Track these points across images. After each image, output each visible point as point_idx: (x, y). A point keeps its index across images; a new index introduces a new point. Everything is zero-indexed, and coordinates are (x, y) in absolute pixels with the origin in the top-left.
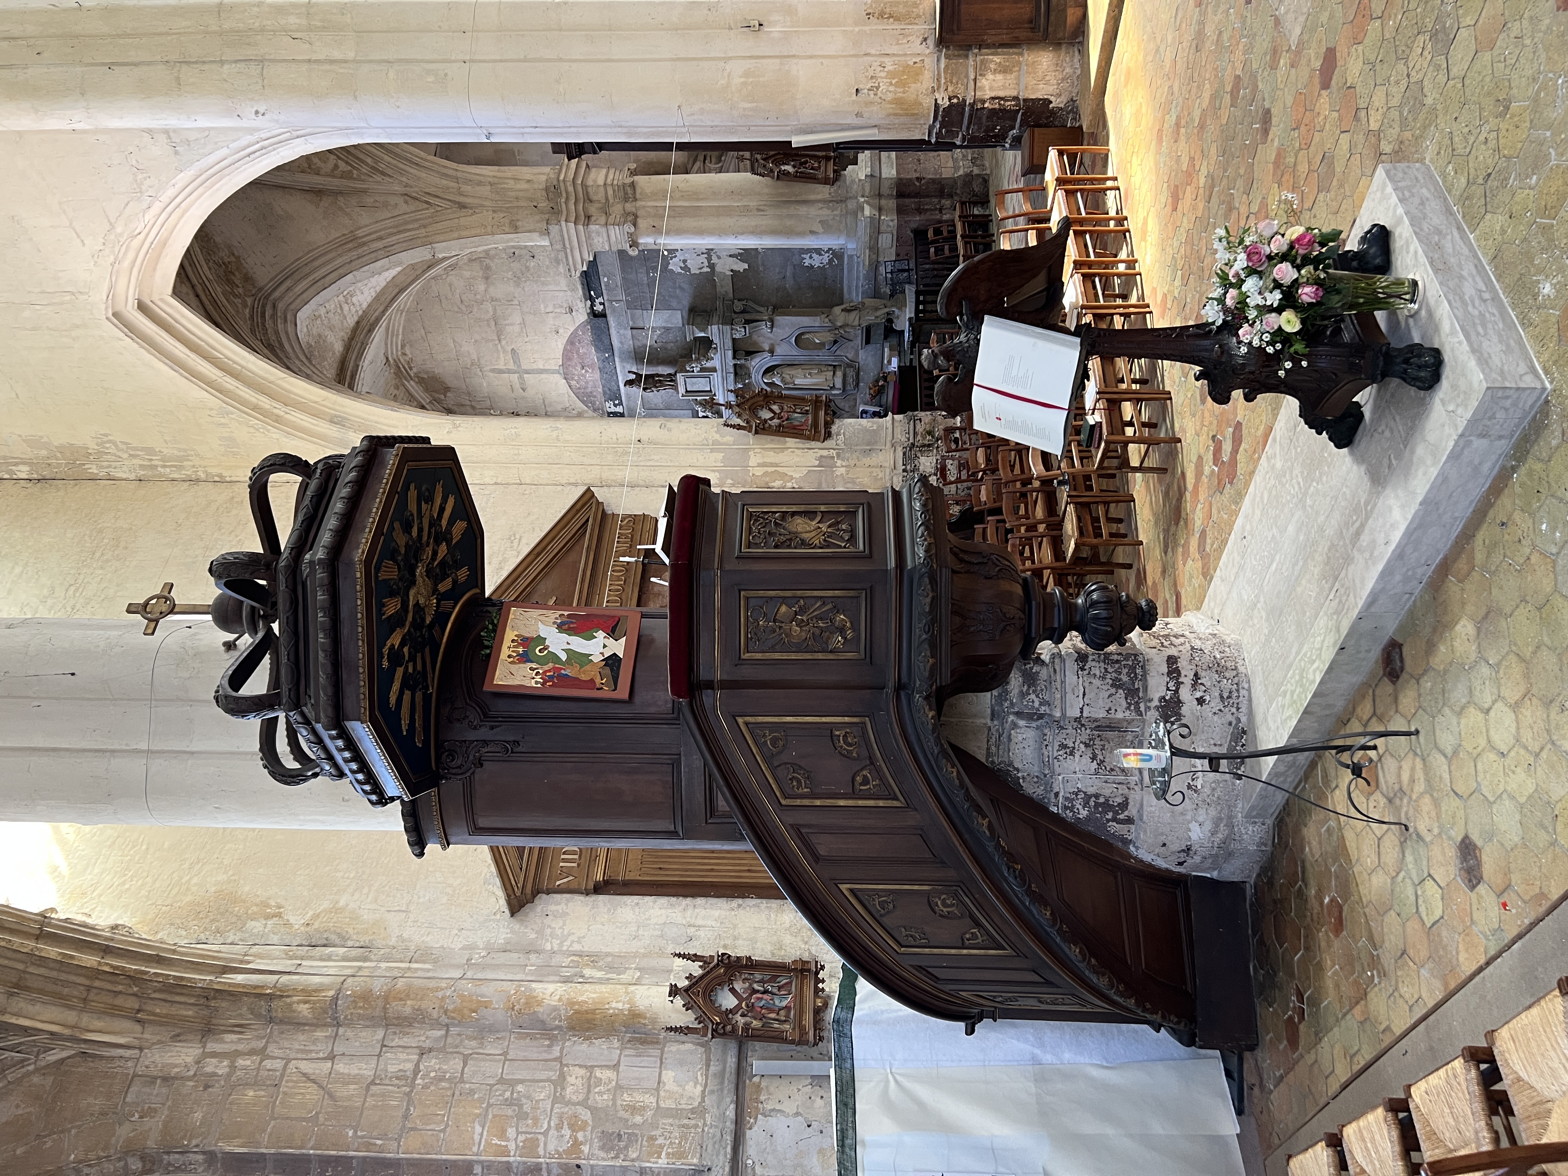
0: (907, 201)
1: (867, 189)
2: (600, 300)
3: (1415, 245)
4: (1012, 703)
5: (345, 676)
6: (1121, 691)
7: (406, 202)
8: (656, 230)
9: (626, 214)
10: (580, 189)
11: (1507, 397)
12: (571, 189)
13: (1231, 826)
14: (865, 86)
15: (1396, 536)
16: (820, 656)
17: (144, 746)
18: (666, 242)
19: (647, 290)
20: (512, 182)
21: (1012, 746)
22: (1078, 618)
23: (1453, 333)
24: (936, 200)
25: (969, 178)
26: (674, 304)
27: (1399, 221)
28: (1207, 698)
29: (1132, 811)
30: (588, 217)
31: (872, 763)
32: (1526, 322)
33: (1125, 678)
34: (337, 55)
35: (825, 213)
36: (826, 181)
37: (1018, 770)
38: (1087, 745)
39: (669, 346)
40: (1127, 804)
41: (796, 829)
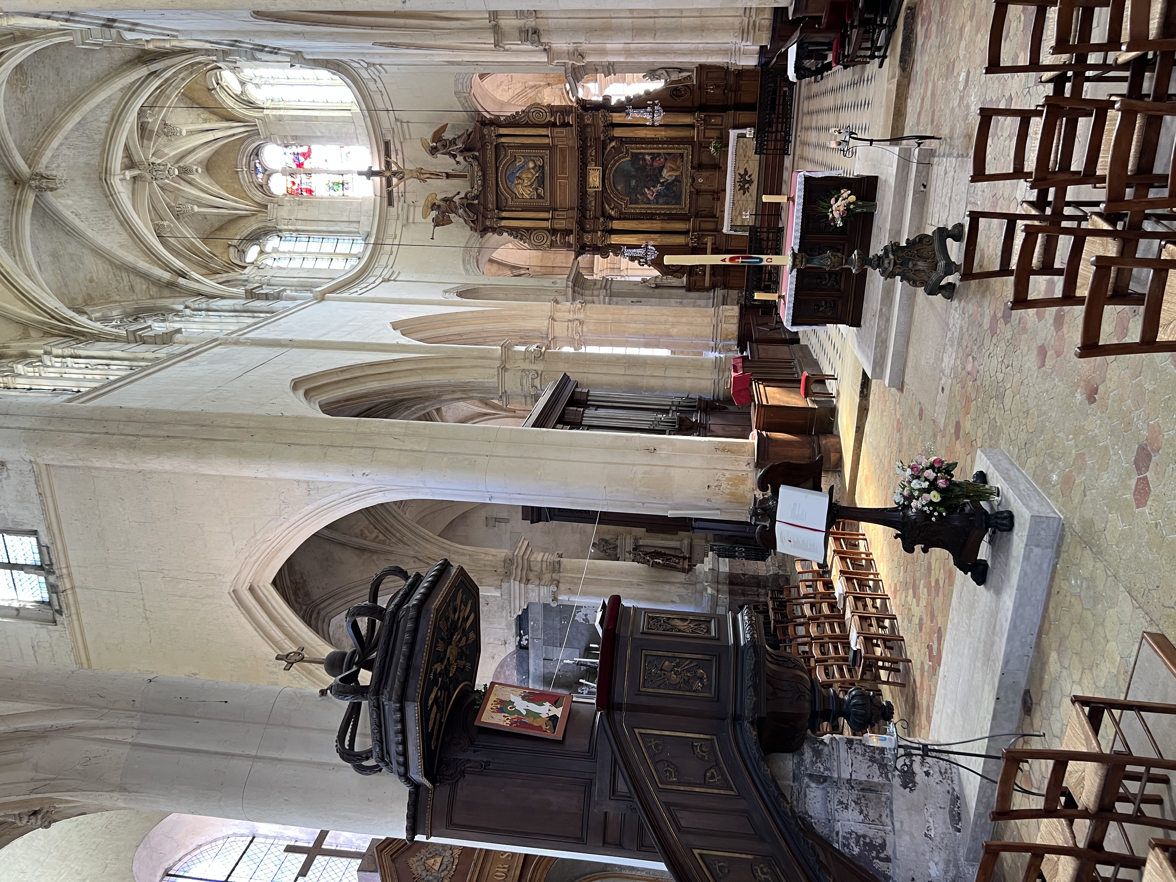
0: (736, 587)
1: (710, 577)
2: (526, 637)
3: (996, 473)
4: (806, 768)
5: (411, 674)
6: (875, 764)
7: (414, 562)
8: (572, 592)
9: (552, 580)
10: (526, 561)
11: (1043, 522)
12: (520, 561)
13: (957, 866)
14: (713, 484)
15: (1009, 614)
16: (688, 693)
17: (253, 753)
18: (577, 600)
19: (558, 632)
20: (483, 556)
21: (807, 800)
22: (845, 707)
23: (1015, 501)
24: (755, 589)
25: (776, 576)
26: (575, 644)
27: (988, 468)
28: (931, 772)
29: (889, 851)
30: (528, 580)
31: (717, 765)
32: (1050, 495)
33: (877, 756)
34: (417, 448)
35: (682, 591)
36: (683, 570)
37: (811, 817)
38: (856, 803)
39: (568, 675)
40: (885, 844)
41: (668, 805)
